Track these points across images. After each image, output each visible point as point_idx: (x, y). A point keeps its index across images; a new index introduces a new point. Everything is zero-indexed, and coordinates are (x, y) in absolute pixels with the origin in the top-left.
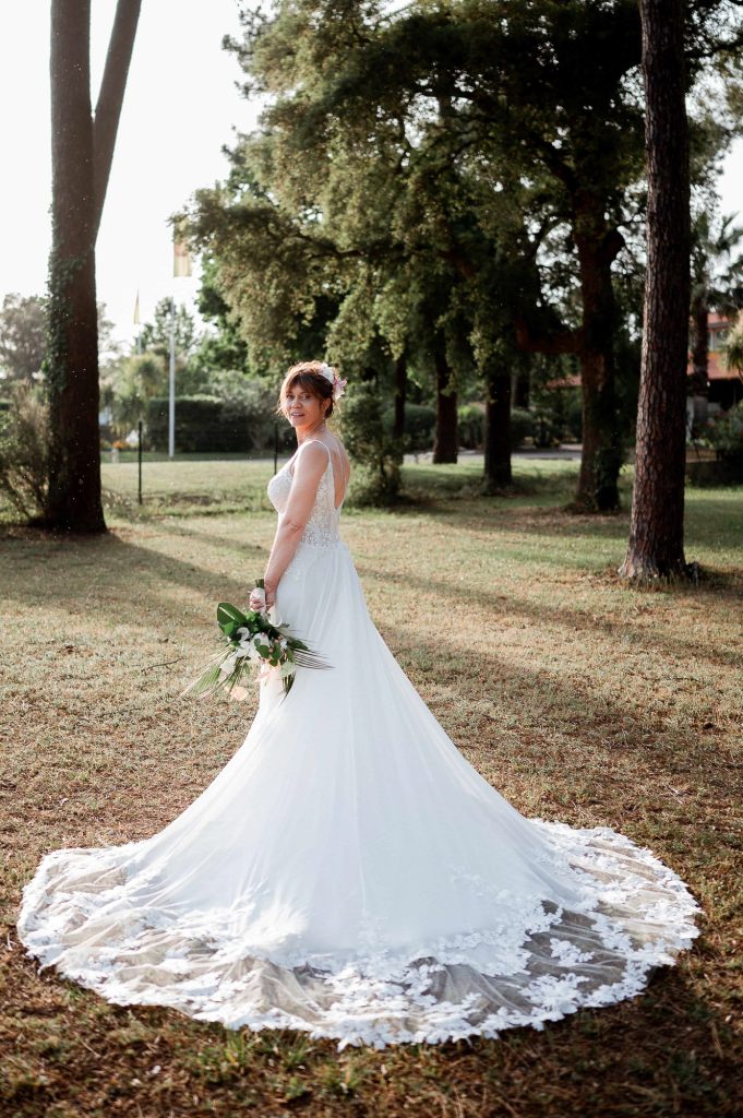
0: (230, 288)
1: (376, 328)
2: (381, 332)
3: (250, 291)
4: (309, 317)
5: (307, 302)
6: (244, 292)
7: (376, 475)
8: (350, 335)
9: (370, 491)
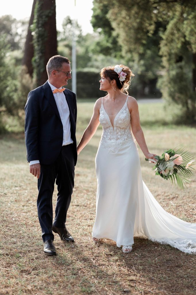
0: (115, 20)
1: (185, 37)
2: (187, 39)
3: (125, 21)
4: (152, 32)
5: (151, 24)
6: (121, 21)
7: (185, 109)
8: (172, 41)
9: (182, 117)
